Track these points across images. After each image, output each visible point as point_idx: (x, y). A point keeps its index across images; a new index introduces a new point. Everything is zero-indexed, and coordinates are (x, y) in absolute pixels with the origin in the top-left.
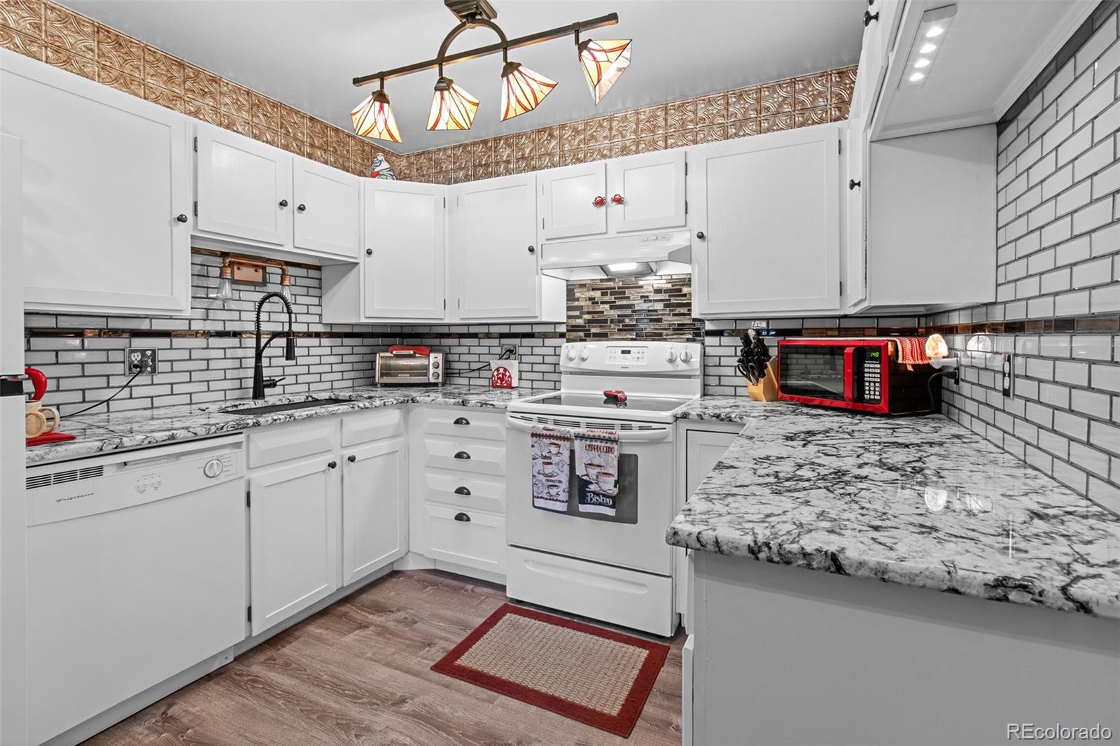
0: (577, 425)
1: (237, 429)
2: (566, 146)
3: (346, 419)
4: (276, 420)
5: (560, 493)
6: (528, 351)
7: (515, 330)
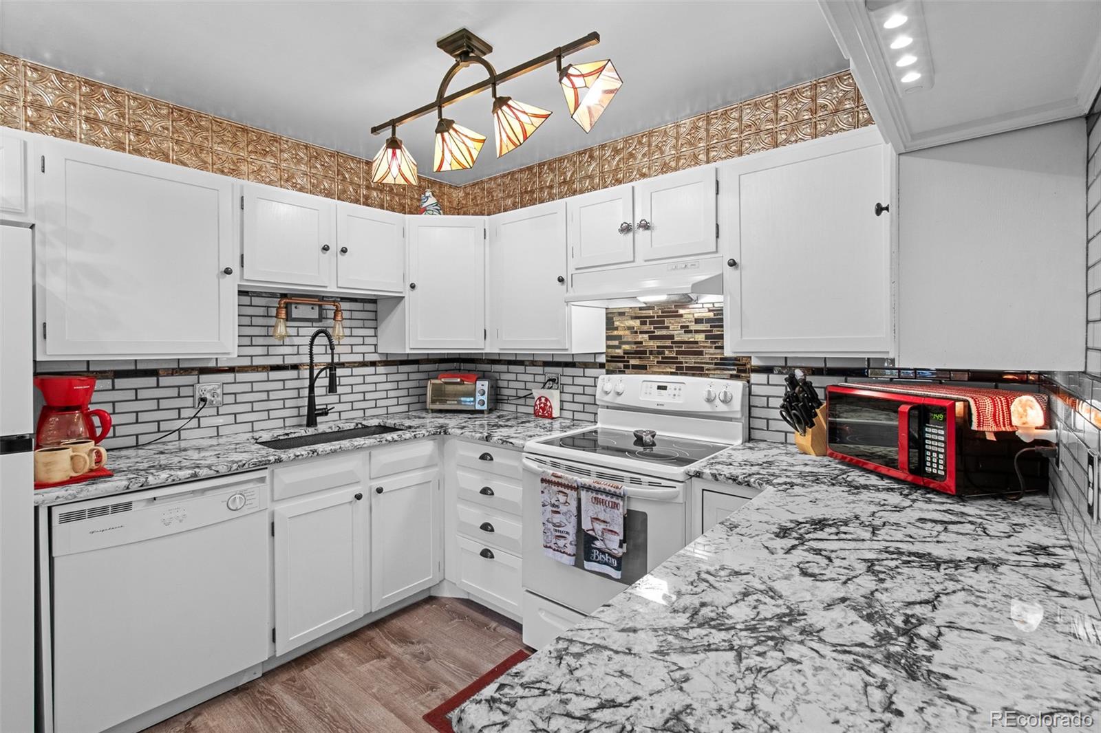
0: (587, 473)
1: (259, 466)
2: (606, 167)
3: (374, 452)
4: (298, 456)
5: (568, 545)
6: (569, 380)
7: (558, 358)
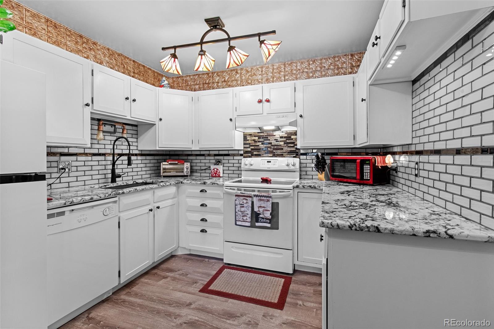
0: (254, 191)
1: (116, 195)
2: (243, 77)
3: (156, 191)
4: (130, 191)
5: (248, 219)
6: (227, 161)
7: (221, 153)
